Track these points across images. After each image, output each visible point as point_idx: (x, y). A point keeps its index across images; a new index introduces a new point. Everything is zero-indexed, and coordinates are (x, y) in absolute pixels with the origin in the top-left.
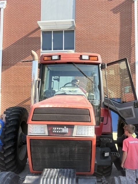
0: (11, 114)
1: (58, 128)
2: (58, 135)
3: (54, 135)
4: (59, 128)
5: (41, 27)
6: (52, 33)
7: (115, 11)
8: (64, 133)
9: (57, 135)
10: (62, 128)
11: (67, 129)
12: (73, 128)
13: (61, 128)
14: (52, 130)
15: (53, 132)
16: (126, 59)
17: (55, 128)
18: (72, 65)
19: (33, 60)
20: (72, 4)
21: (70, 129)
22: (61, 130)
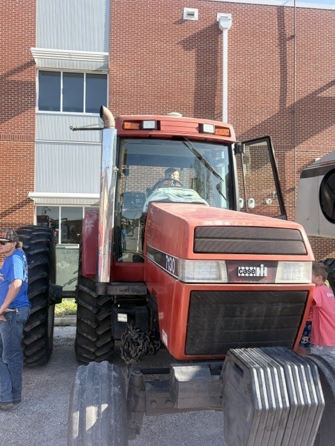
0: (33, 242)
1: (247, 268)
2: (247, 282)
3: (240, 282)
4: (249, 267)
5: (36, 60)
6: (60, 76)
7: (187, 44)
8: (260, 278)
9: (244, 282)
10: (255, 268)
11: (266, 268)
12: (276, 266)
13: (253, 267)
14: (237, 271)
15: (239, 275)
16: (268, 137)
17: (243, 268)
18: (181, 142)
19: (105, 127)
20: (104, 21)
21: (270, 269)
22: (254, 271)
